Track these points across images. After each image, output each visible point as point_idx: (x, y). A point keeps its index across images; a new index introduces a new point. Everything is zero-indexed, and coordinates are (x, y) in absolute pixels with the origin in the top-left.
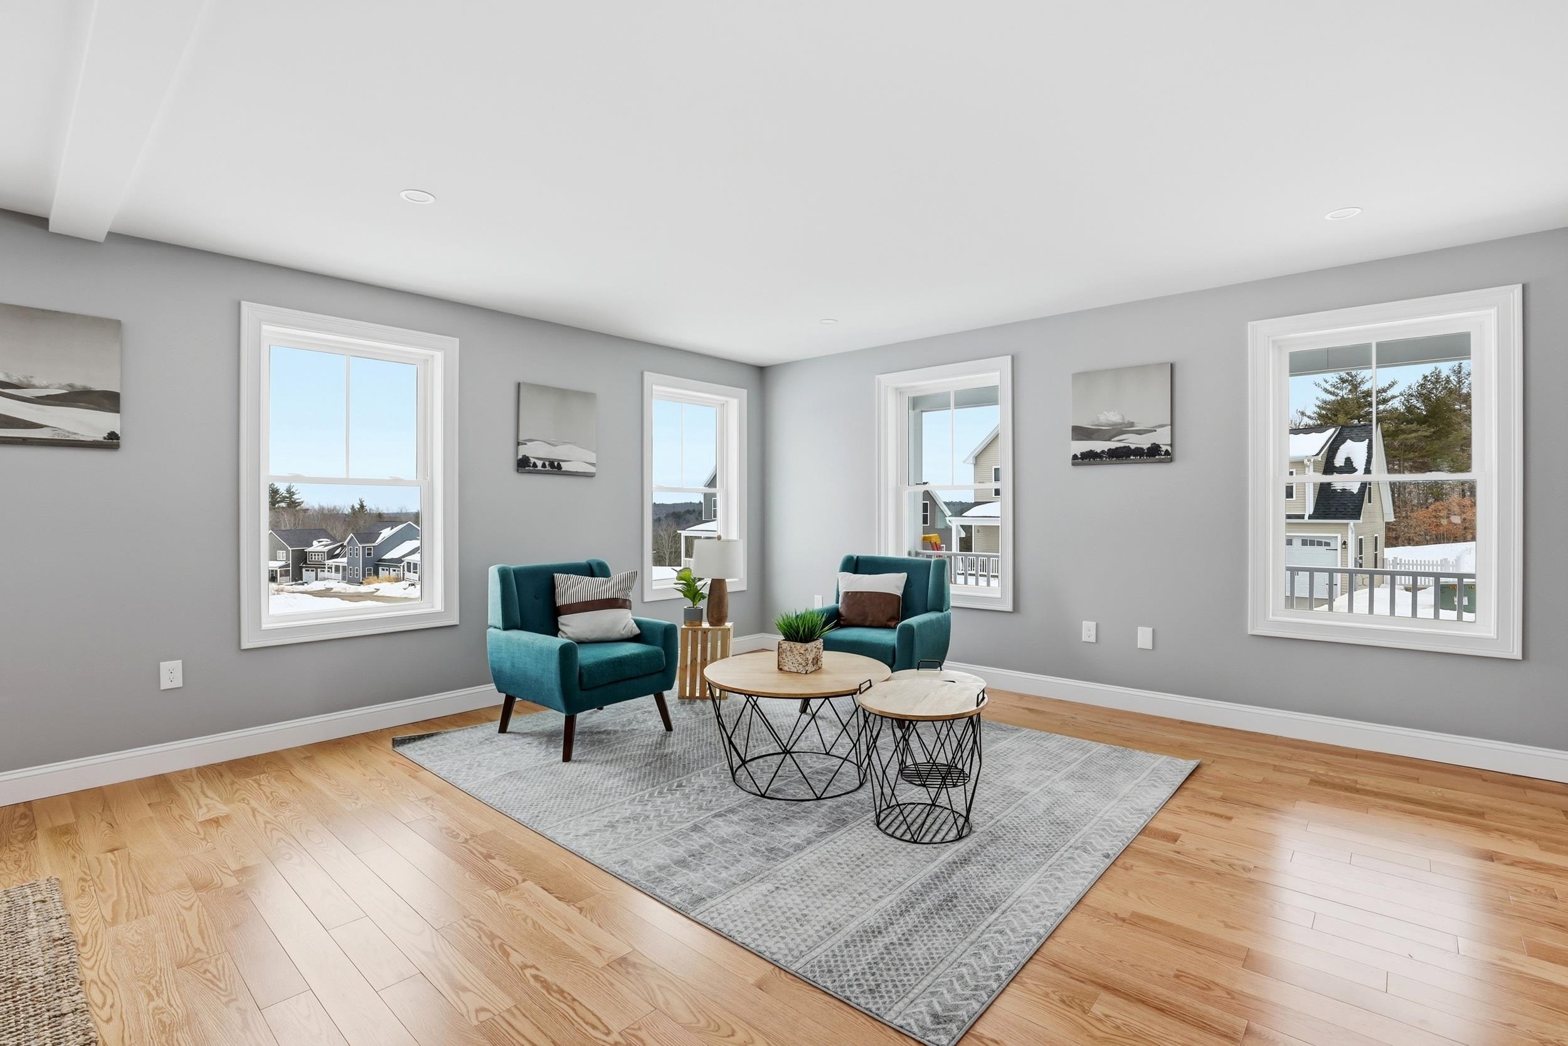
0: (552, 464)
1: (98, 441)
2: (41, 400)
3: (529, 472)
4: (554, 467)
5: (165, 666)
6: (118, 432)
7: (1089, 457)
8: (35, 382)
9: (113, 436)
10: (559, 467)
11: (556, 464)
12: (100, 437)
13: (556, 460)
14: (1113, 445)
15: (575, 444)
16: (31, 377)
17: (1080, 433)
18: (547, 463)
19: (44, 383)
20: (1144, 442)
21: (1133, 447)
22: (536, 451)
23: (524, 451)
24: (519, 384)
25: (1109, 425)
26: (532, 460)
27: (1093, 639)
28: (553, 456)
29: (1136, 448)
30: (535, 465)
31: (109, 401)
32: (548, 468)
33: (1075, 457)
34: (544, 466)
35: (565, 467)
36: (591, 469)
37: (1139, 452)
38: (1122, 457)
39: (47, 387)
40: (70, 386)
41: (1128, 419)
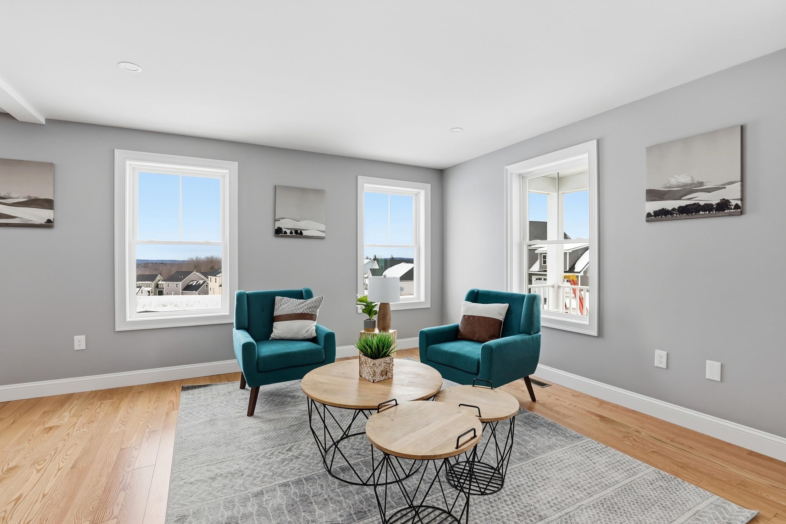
0: (296, 232)
1: (42, 224)
2: (15, 205)
3: (282, 237)
4: (298, 233)
5: (76, 338)
6: (52, 220)
7: (662, 214)
8: (12, 195)
9: (49, 221)
10: (301, 233)
11: (299, 231)
12: (43, 222)
13: (299, 229)
14: (683, 203)
15: (311, 220)
16: (10, 193)
17: (653, 195)
18: (293, 232)
19: (16, 196)
20: (714, 199)
21: (702, 203)
22: (286, 224)
23: (278, 225)
24: (276, 186)
25: (680, 187)
26: (284, 230)
27: (664, 365)
28: (297, 227)
29: (706, 205)
30: (285, 233)
31: (48, 204)
32: (294, 234)
33: (649, 215)
34: (291, 233)
35: (305, 233)
36: (323, 235)
37: (708, 208)
38: (692, 213)
39: (17, 198)
40: (29, 197)
41: (697, 179)
